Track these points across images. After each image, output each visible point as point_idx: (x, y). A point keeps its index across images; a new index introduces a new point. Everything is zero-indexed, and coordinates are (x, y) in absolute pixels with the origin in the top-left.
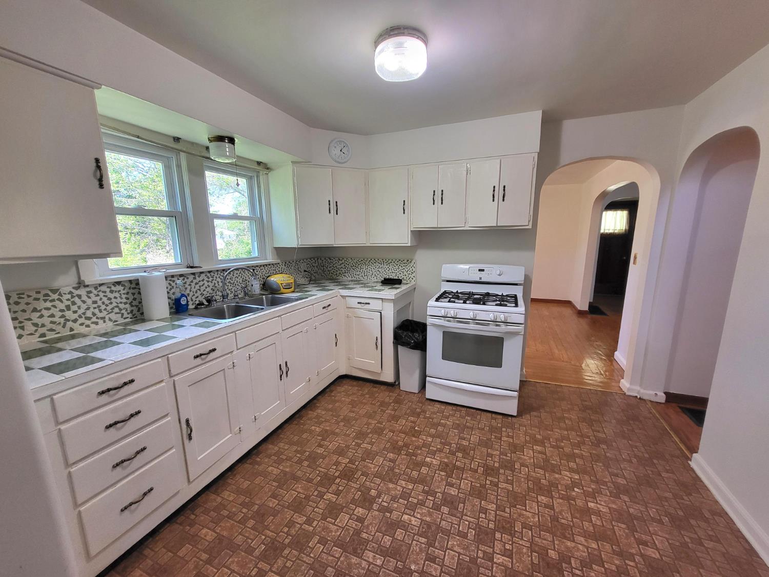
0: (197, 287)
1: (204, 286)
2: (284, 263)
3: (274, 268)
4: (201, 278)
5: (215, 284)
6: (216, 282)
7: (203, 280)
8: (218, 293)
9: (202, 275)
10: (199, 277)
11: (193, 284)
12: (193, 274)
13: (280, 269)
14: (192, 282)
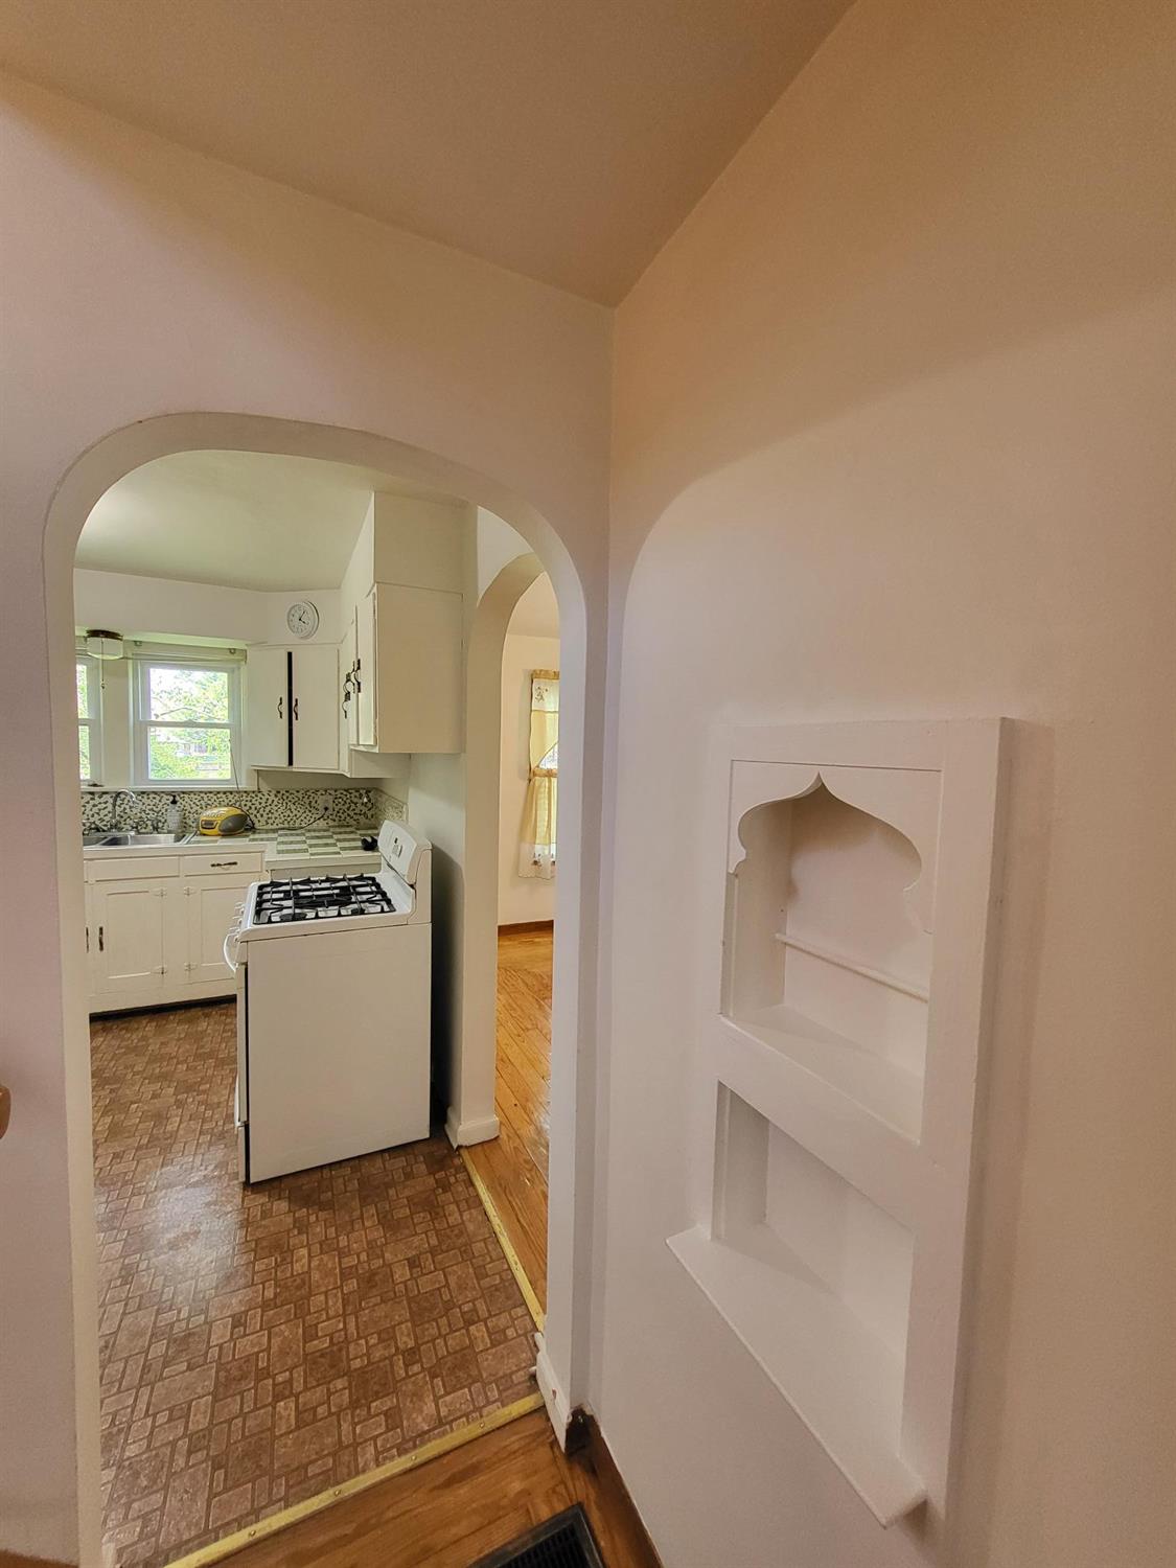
0: (95, 810)
1: (107, 810)
2: (274, 792)
3: (249, 799)
4: (102, 800)
5: (125, 809)
6: (127, 807)
7: (106, 803)
8: (128, 821)
9: (104, 796)
10: (100, 797)
11: (89, 806)
12: (92, 793)
13: (263, 801)
14: (88, 802)
